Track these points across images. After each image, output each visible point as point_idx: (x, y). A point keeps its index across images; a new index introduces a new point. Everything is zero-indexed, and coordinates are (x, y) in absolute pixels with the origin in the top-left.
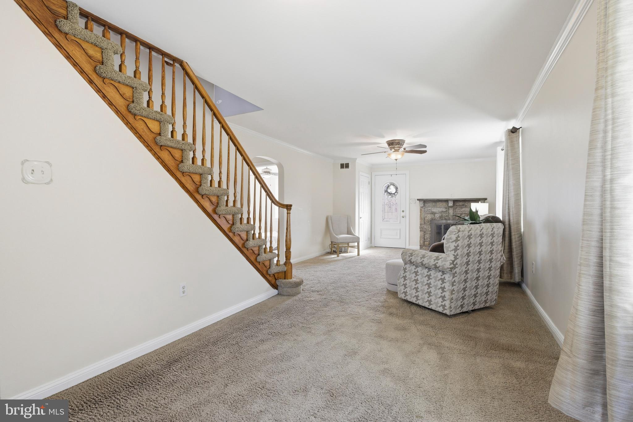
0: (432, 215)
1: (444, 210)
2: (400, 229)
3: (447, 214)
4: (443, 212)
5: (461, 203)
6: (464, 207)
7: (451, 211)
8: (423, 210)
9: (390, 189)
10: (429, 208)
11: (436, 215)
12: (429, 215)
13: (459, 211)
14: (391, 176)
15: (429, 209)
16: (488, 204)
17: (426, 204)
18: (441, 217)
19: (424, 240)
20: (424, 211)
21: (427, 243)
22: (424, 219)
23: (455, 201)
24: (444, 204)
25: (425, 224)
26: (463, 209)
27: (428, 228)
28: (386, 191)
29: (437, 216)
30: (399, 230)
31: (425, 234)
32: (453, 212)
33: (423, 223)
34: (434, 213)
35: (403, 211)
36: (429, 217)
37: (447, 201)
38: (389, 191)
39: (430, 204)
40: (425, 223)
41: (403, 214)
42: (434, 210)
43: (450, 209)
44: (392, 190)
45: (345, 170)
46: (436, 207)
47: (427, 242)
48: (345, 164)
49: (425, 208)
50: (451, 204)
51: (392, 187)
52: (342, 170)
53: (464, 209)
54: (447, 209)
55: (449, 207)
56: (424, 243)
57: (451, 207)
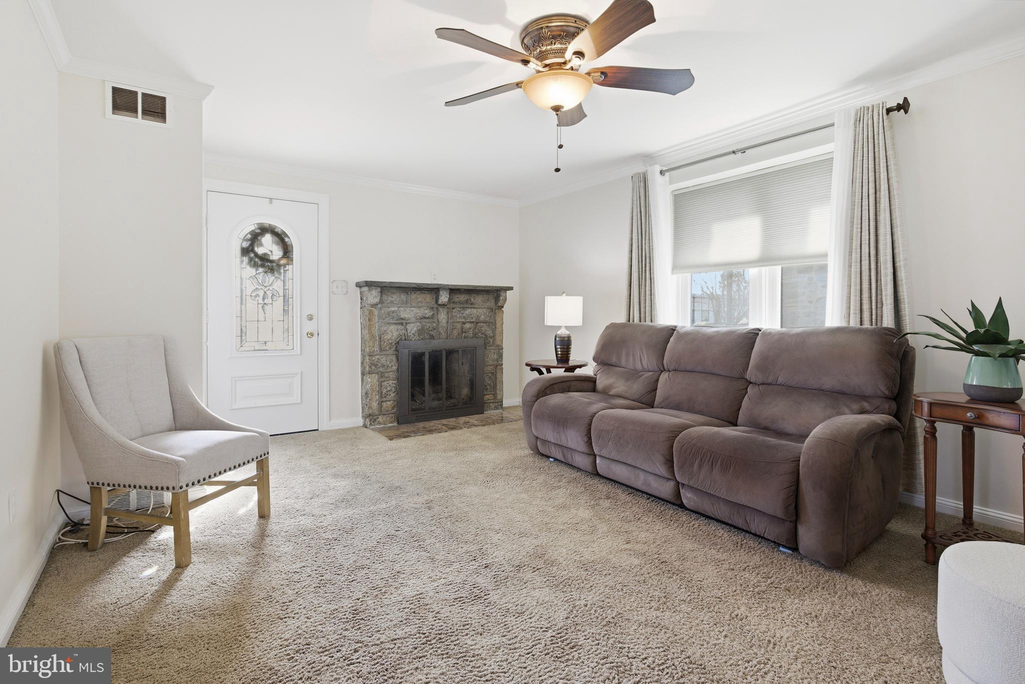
0: (400, 327)
1: (428, 313)
2: (302, 373)
3: (435, 325)
4: (425, 318)
5: (462, 298)
6: (470, 306)
7: (443, 316)
8: (376, 312)
9: (261, 245)
10: (393, 309)
11: (409, 327)
12: (393, 327)
13: (458, 316)
14: (271, 203)
15: (393, 312)
16: (582, 298)
17: (385, 297)
18: (421, 332)
19: (381, 397)
20: (380, 317)
21: (388, 405)
22: (380, 338)
23: (454, 291)
24: (428, 298)
25: (381, 352)
26: (468, 311)
27: (389, 361)
28: (245, 252)
29: (413, 328)
30: (299, 376)
31: (382, 382)
32: (446, 318)
33: (377, 349)
34: (402, 322)
35: (310, 318)
36: (393, 332)
37: (434, 290)
38: (260, 251)
39: (396, 297)
40: (381, 350)
41: (310, 327)
42: (407, 313)
43: (441, 310)
44: (268, 246)
45: (138, 123)
46: (409, 305)
47: (388, 403)
48: (144, 95)
49: (381, 308)
50: (444, 298)
51: (267, 239)
52: (124, 120)
53: (470, 310)
54: (435, 312)
55: (440, 305)
56: (381, 407)
57: (443, 305)
